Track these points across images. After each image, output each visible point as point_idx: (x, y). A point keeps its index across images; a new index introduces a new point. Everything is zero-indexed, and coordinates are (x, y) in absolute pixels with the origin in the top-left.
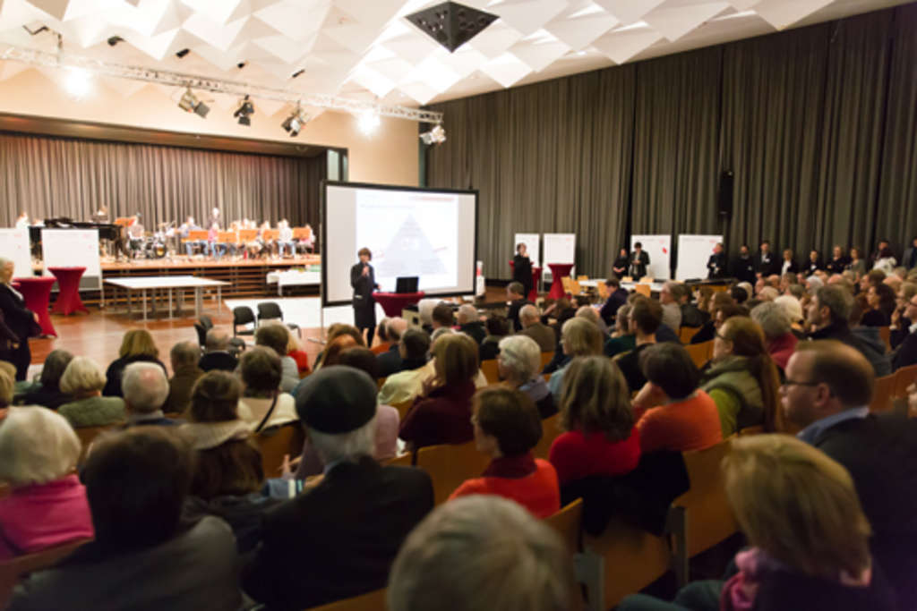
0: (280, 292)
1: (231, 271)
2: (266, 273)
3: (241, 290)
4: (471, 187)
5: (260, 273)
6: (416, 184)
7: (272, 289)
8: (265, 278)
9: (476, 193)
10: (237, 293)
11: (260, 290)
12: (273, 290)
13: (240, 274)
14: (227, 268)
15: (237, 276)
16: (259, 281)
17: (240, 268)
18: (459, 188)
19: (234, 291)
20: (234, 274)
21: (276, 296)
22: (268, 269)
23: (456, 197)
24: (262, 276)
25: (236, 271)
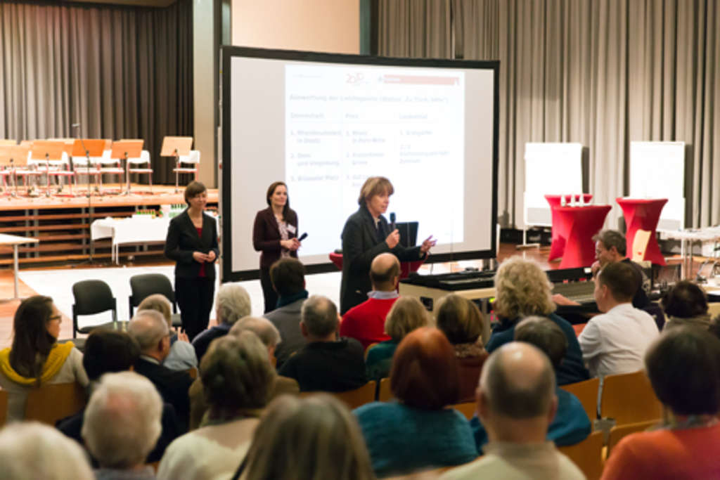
0: (115, 255)
1: (27, 217)
2: (89, 221)
3: (43, 254)
4: (459, 56)
5: (79, 221)
6: (355, 49)
7: (98, 251)
8: (88, 231)
9: (494, 65)
10: (37, 259)
11: (79, 252)
12: (102, 254)
13: (42, 223)
14: (20, 212)
15: (36, 228)
16: (77, 237)
17: (43, 211)
18: (437, 56)
19: (32, 255)
20: (32, 223)
21: (108, 263)
22: (92, 214)
23: (460, 74)
24: (83, 226)
25: (35, 217)
